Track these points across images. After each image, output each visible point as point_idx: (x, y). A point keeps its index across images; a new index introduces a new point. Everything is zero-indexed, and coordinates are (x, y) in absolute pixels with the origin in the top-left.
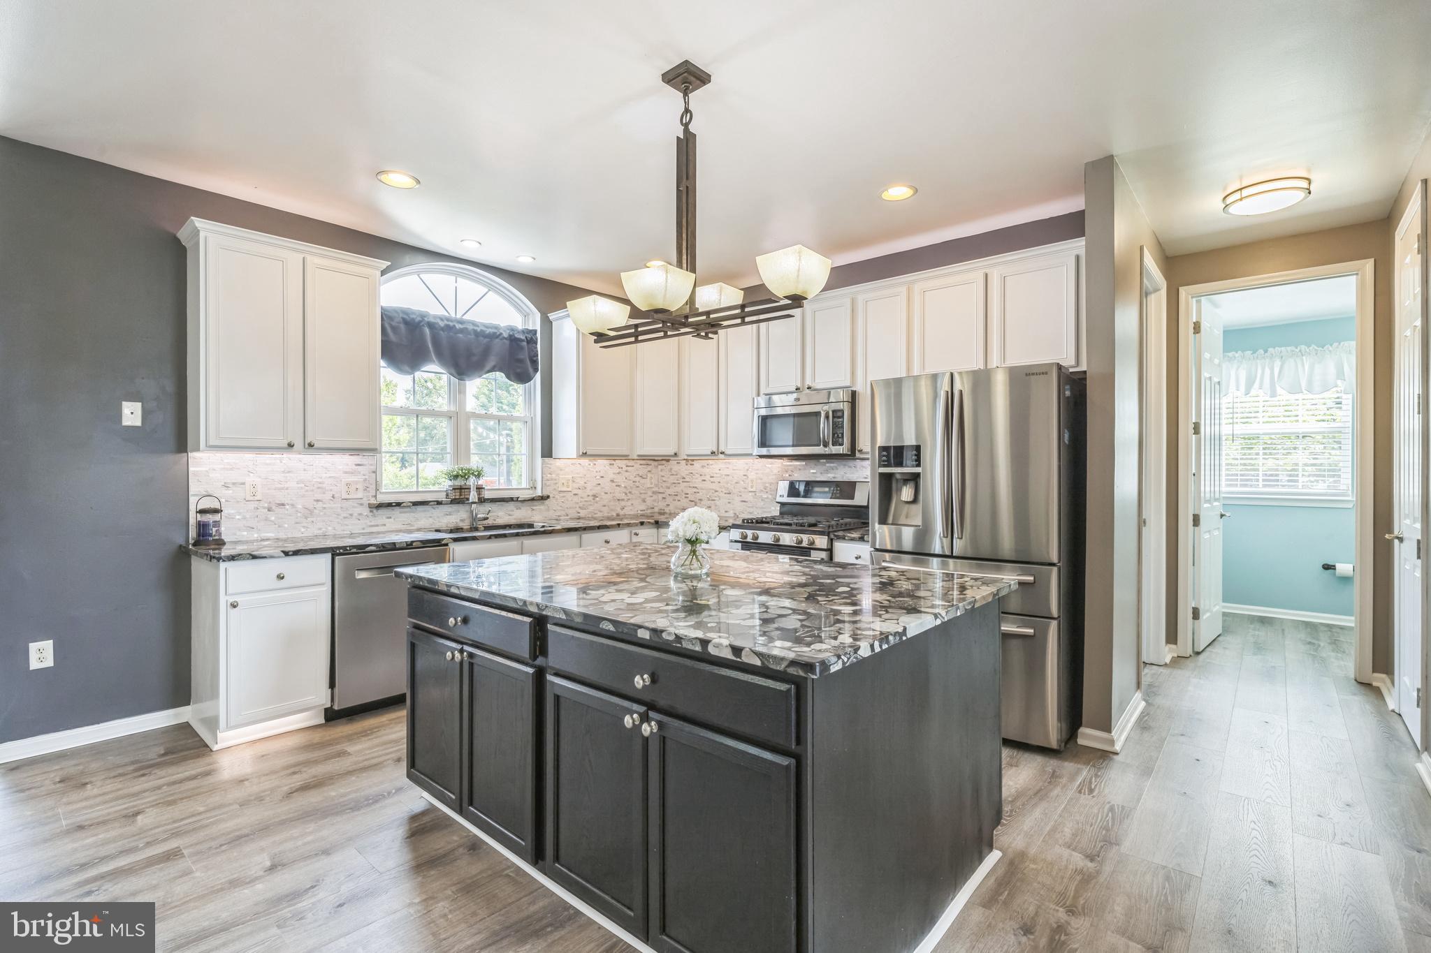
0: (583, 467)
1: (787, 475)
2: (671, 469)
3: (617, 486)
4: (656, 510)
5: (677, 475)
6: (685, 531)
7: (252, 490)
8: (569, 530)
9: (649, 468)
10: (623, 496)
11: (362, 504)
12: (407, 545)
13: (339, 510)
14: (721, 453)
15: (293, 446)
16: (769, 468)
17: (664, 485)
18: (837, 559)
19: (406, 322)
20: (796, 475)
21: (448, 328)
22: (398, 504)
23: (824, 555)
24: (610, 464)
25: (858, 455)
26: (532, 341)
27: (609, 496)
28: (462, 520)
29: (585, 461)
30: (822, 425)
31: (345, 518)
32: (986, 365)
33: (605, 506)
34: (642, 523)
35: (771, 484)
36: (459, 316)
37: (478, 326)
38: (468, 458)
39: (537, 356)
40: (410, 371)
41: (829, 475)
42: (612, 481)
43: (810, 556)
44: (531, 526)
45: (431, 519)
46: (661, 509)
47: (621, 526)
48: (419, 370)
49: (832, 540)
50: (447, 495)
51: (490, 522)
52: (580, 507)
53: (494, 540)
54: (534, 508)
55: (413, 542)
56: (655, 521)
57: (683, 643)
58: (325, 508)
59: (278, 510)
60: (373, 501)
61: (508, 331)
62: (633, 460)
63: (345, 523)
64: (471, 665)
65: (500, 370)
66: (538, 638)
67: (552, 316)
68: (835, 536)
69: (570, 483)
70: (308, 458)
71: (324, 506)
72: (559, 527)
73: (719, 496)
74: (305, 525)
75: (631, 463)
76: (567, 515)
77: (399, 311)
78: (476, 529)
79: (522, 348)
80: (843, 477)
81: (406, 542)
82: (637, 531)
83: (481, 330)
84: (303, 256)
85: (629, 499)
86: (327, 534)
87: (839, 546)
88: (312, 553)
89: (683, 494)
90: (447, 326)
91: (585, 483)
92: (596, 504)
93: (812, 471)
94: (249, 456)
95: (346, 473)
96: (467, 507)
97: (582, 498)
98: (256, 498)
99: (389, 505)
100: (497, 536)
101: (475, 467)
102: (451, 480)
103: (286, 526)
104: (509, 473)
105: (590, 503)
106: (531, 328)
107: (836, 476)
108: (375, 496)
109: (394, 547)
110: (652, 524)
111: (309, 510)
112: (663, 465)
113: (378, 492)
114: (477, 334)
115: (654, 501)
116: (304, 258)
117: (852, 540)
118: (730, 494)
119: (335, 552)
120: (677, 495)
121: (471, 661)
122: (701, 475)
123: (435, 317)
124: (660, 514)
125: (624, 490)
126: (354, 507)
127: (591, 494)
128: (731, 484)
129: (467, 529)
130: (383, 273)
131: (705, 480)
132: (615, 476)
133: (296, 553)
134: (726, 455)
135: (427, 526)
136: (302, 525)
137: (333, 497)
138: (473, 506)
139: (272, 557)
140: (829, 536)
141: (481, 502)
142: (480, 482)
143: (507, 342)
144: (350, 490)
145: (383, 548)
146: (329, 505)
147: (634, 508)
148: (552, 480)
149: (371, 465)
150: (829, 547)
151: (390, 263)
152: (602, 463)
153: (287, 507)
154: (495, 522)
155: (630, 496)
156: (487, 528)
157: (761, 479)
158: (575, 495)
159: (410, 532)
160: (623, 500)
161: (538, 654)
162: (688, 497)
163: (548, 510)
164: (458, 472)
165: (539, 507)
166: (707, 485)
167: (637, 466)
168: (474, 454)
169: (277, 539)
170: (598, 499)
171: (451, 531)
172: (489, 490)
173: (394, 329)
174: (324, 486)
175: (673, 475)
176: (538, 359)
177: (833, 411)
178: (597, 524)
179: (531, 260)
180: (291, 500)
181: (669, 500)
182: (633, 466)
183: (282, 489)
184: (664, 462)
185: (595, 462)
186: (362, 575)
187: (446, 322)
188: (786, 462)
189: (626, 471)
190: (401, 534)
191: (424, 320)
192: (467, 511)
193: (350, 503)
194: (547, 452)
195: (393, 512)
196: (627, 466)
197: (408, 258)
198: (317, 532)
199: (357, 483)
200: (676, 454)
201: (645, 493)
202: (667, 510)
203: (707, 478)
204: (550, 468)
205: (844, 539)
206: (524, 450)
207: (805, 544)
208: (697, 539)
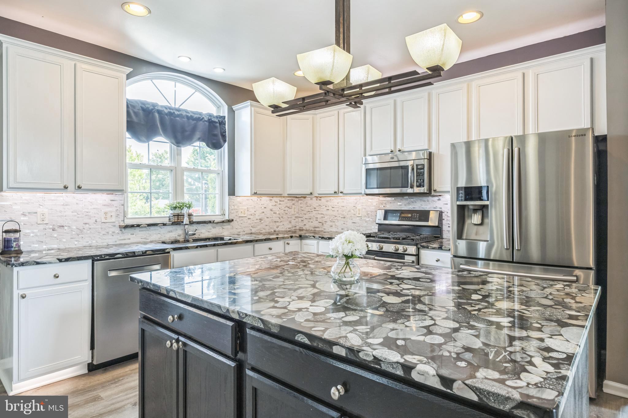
0: (254, 201)
1: (382, 206)
2: (307, 203)
3: (274, 213)
4: (297, 228)
5: (310, 206)
6: (343, 249)
7: (42, 217)
8: (247, 242)
9: (293, 202)
10: (278, 219)
11: (114, 226)
12: (143, 253)
13: (100, 230)
14: (341, 193)
15: (67, 188)
16: (370, 202)
17: (303, 212)
18: (422, 262)
19: (144, 110)
20: (388, 206)
21: (170, 114)
22: (138, 226)
23: (414, 258)
24: (270, 200)
25: (433, 193)
26: (222, 123)
27: (269, 220)
28: (179, 236)
29: (255, 198)
30: (410, 175)
31: (103, 235)
32: (524, 132)
33: (267, 226)
34: (292, 237)
35: (372, 212)
36: (177, 106)
37: (189, 113)
38: (183, 197)
39: (226, 132)
40: (146, 140)
41: (410, 206)
42: (271, 210)
43: (404, 259)
44: (222, 239)
45: (159, 235)
46: (300, 228)
47: (279, 238)
48: (151, 140)
49: (419, 249)
50: (170, 219)
51: (196, 236)
52: (252, 226)
53: (199, 249)
54: (224, 227)
55: (146, 251)
56: (299, 235)
57: (382, 365)
58: (90, 229)
59: (60, 230)
60: (122, 224)
61: (208, 117)
62: (284, 197)
63: (104, 238)
64: (185, 352)
65: (203, 140)
66: (238, 338)
67: (235, 107)
68: (421, 246)
69: (246, 212)
70: (79, 196)
71: (90, 227)
72: (240, 240)
73: (337, 220)
74: (77, 239)
75: (283, 199)
76: (244, 232)
77: (139, 103)
78: (188, 241)
79: (216, 127)
80: (420, 208)
81: (142, 251)
82: (289, 242)
83: (191, 116)
84: (74, 63)
85: (281, 221)
86: (92, 245)
87: (424, 253)
88: (78, 260)
89: (314, 218)
90: (170, 113)
91: (255, 211)
92: (261, 225)
93: (399, 204)
94: (39, 195)
95: (105, 205)
96: (182, 227)
97: (253, 221)
98: (45, 222)
99: (132, 226)
100: (201, 246)
101: (187, 202)
102: (172, 210)
103: (64, 240)
104: (206, 206)
105: (258, 224)
106: (221, 115)
107: (415, 207)
108: (124, 221)
109: (134, 254)
110: (298, 237)
111: (80, 230)
112: (302, 200)
113: (125, 218)
114: (188, 118)
115: (297, 222)
116: (75, 64)
117: (433, 249)
118: (345, 218)
119: (94, 259)
120: (310, 219)
121: (185, 349)
122: (326, 206)
123: (162, 106)
124: (300, 230)
125: (279, 216)
126: (109, 228)
127: (258, 218)
128: (346, 212)
129: (182, 241)
130: (129, 76)
131: (328, 210)
132: (273, 207)
133: (67, 260)
134: (344, 194)
135: (157, 239)
136: (76, 239)
137: (96, 221)
138: (186, 226)
139: (50, 263)
140: (417, 246)
141: (191, 224)
142: (191, 211)
143: (207, 124)
144: (107, 216)
145: (126, 255)
146: (93, 227)
147: (284, 226)
148: (235, 209)
149: (121, 200)
150: (417, 253)
151: (132, 69)
152: (265, 199)
153: (66, 228)
154: (199, 236)
155: (282, 219)
156: (195, 240)
157: (365, 209)
158: (249, 219)
159: (145, 243)
160: (278, 222)
161: (238, 350)
162: (317, 220)
163: (232, 228)
164: (176, 205)
165: (227, 226)
166: (330, 212)
167: (286, 201)
168: (186, 193)
169: (59, 249)
170: (262, 221)
171: (172, 243)
172: (195, 216)
173: (136, 114)
174: (90, 214)
175: (307, 206)
176: (226, 134)
177: (417, 165)
178: (264, 238)
179: (222, 70)
180: (68, 223)
181: (305, 222)
182: (284, 201)
183: (62, 216)
184: (302, 198)
185: (261, 199)
186: (113, 274)
187: (169, 110)
188: (381, 198)
189: (280, 204)
190: (140, 245)
191: (154, 108)
192: (182, 230)
193: (107, 225)
194: (232, 192)
195: (135, 231)
196: (280, 201)
197: (144, 69)
198: (85, 244)
199: (111, 212)
200: (311, 193)
201: (291, 218)
202: (304, 228)
203: (330, 208)
204: (233, 202)
205: (428, 248)
206: (217, 191)
207: (400, 251)
208: (352, 255)
